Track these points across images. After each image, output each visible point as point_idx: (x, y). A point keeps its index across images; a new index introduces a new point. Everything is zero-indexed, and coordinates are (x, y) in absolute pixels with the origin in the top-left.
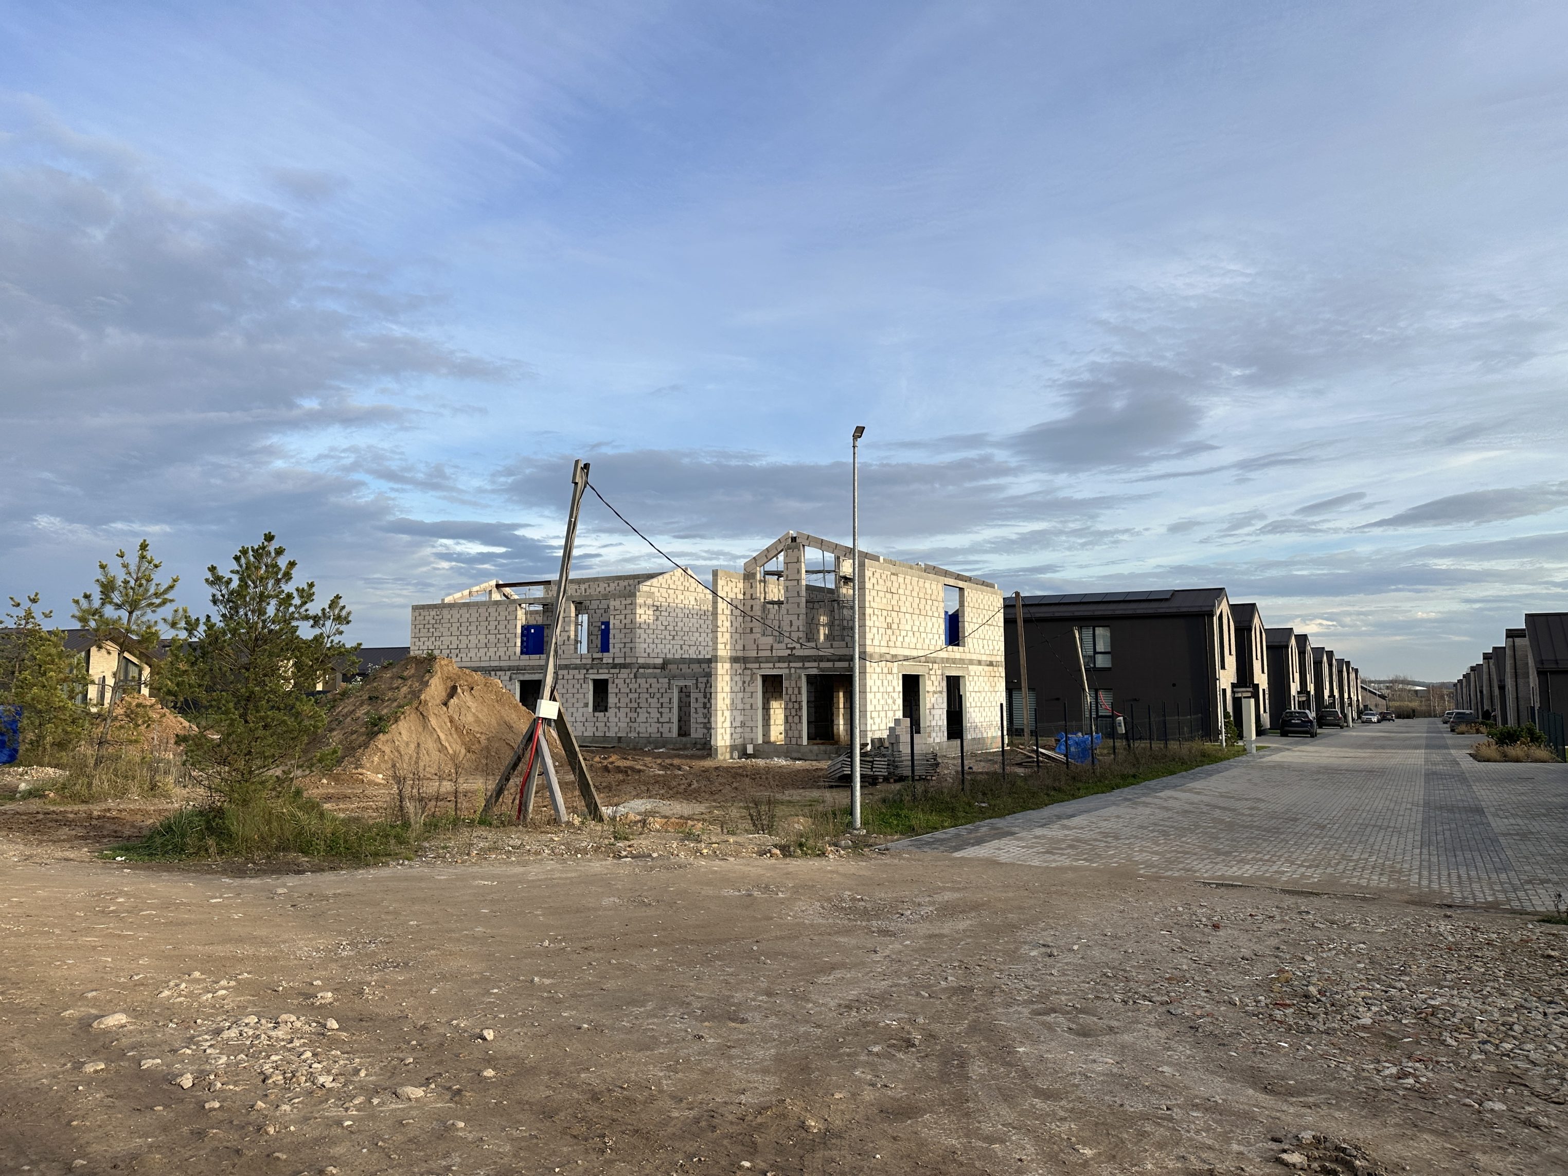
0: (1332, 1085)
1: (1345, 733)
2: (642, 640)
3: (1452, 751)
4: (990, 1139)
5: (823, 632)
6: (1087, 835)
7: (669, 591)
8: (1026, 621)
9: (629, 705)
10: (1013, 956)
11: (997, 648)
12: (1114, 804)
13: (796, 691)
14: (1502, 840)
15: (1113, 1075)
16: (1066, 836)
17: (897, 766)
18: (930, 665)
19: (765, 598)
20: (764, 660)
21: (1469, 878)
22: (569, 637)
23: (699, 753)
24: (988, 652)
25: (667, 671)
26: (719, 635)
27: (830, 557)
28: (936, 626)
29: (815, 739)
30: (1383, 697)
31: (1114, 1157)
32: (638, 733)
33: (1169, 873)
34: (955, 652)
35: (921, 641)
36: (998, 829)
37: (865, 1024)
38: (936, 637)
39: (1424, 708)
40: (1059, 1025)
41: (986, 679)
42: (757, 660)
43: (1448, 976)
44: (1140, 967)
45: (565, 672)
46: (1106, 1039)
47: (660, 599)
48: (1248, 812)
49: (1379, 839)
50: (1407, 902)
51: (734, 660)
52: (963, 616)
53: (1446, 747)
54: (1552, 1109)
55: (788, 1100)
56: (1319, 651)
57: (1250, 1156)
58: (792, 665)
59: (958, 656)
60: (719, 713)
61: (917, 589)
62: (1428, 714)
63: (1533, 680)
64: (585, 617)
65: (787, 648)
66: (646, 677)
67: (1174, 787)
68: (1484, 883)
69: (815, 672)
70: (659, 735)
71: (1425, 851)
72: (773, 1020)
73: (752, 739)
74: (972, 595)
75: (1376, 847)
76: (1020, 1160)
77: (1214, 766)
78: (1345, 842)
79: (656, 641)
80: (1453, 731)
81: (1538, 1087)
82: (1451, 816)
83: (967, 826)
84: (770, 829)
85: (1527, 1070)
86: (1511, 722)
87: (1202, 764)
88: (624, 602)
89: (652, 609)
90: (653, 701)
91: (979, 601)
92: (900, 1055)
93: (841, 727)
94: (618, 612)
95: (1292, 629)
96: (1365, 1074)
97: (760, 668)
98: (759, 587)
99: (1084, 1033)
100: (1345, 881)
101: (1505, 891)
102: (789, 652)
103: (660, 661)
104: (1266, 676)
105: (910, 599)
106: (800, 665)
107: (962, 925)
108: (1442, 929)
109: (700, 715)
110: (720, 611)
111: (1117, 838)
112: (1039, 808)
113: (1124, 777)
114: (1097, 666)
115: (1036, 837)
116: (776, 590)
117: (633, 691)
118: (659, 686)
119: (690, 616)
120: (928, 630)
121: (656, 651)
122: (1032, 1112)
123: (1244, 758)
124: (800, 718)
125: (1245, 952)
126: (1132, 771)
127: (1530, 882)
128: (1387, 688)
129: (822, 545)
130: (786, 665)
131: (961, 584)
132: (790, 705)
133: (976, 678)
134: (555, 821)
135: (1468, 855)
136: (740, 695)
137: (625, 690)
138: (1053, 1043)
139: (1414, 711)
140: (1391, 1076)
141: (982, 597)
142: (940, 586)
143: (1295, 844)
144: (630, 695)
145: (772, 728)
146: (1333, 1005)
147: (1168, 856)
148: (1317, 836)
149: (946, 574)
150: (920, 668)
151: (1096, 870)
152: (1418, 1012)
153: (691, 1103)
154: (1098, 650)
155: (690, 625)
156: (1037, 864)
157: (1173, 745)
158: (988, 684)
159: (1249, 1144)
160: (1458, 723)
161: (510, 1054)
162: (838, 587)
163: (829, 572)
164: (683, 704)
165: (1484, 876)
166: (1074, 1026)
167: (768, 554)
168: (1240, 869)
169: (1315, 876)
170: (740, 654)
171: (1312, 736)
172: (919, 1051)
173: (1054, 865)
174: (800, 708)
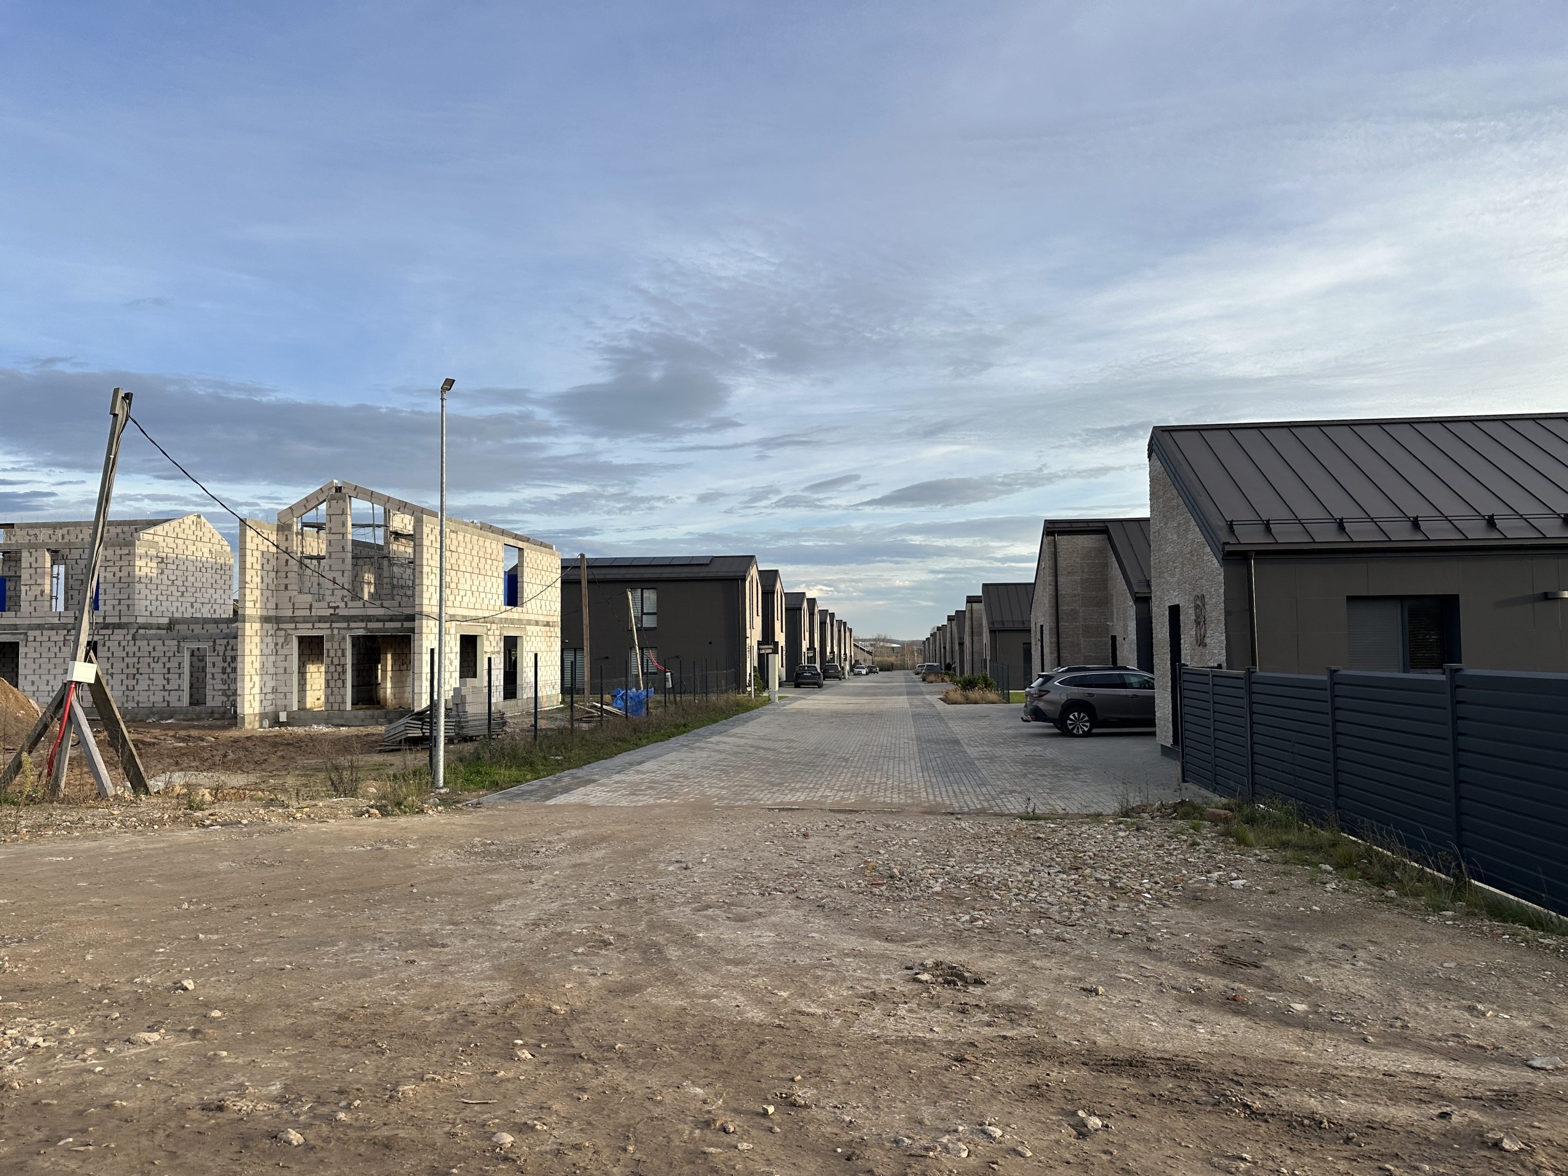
0: (930, 931)
1: (844, 684)
2: (143, 596)
3: (927, 697)
4: (708, 997)
5: (367, 591)
6: (660, 777)
7: (177, 541)
8: (590, 582)
9: (125, 671)
10: (654, 872)
11: (554, 608)
12: (674, 750)
13: (339, 653)
14: (976, 762)
15: (779, 943)
16: (642, 779)
17: (463, 727)
18: (489, 625)
19: (302, 553)
20: (301, 619)
21: (961, 792)
22: (42, 592)
23: (219, 723)
24: (545, 613)
25: (175, 632)
26: (248, 591)
27: (379, 509)
28: (495, 585)
29: (357, 704)
30: (869, 653)
31: (803, 994)
32: (138, 703)
33: (739, 803)
34: (515, 613)
35: (479, 600)
36: (579, 778)
37: (560, 935)
38: (495, 597)
39: (899, 662)
40: (718, 916)
41: (543, 639)
42: (293, 620)
43: (979, 856)
44: (761, 869)
45: (38, 633)
46: (759, 921)
47: (166, 550)
48: (787, 751)
49: (891, 767)
50: (922, 813)
51: (265, 620)
52: (522, 577)
53: (921, 693)
54: (1069, 929)
55: (527, 995)
56: (824, 613)
57: (896, 980)
58: (334, 625)
59: (516, 616)
60: (247, 678)
61: (477, 547)
62: (903, 667)
63: (986, 638)
64: (62, 568)
65: (329, 607)
66: (148, 639)
67: (720, 733)
68: (972, 795)
69: (361, 632)
70: (165, 704)
71: (926, 774)
72: (471, 942)
73: (285, 706)
74: (532, 556)
75: (890, 773)
76: (738, 1006)
77: (748, 714)
78: (866, 770)
79: (160, 598)
80: (924, 680)
81: (1057, 918)
82: (938, 747)
83: (549, 778)
84: (352, 792)
85: (1048, 909)
86: (967, 674)
87: (737, 713)
88: (118, 552)
89: (155, 561)
90: (158, 667)
91: (538, 562)
92: (603, 952)
93: (389, 691)
94: (111, 564)
95: (804, 593)
96: (949, 922)
97: (296, 629)
98: (296, 540)
99: (741, 919)
100: (874, 800)
101: (988, 801)
102: (332, 611)
103: (165, 621)
104: (784, 634)
105: (469, 557)
106: (345, 625)
107: (599, 854)
108: (964, 825)
109: (219, 681)
110: (248, 565)
111: (686, 778)
112: (610, 757)
113: (677, 727)
114: (644, 626)
115: (616, 782)
116: (315, 544)
117: (131, 654)
118: (166, 649)
119: (203, 570)
120: (487, 590)
121: (160, 609)
122: (730, 975)
123: (769, 707)
124: (344, 682)
125: (834, 852)
126: (683, 721)
127: (1002, 793)
128: (872, 645)
129: (371, 496)
130: (328, 625)
131: (520, 544)
132: (332, 669)
133: (533, 638)
134: (101, 794)
135: (957, 776)
136: (272, 658)
137: (120, 653)
138: (721, 929)
139: (892, 664)
140: (966, 921)
141: (540, 558)
142: (500, 546)
143: (830, 774)
144: (126, 660)
145: (308, 693)
146: (911, 881)
147: (734, 789)
148: (844, 767)
149: (503, 532)
150: (479, 628)
151: (675, 805)
152: (969, 880)
153: (439, 1009)
154: (645, 611)
155: (204, 580)
156: (626, 804)
157: (713, 697)
158: (545, 644)
159: (892, 974)
160: (929, 674)
161: (223, 998)
162: (387, 543)
163: (379, 526)
164: (195, 669)
165: (970, 790)
166: (730, 916)
167: (308, 504)
168: (793, 796)
169: (852, 798)
170: (272, 613)
171: (819, 687)
172: (617, 948)
173: (640, 804)
174: (344, 672)
